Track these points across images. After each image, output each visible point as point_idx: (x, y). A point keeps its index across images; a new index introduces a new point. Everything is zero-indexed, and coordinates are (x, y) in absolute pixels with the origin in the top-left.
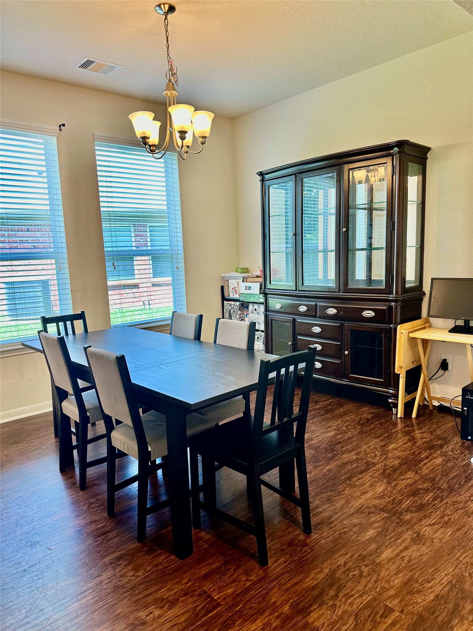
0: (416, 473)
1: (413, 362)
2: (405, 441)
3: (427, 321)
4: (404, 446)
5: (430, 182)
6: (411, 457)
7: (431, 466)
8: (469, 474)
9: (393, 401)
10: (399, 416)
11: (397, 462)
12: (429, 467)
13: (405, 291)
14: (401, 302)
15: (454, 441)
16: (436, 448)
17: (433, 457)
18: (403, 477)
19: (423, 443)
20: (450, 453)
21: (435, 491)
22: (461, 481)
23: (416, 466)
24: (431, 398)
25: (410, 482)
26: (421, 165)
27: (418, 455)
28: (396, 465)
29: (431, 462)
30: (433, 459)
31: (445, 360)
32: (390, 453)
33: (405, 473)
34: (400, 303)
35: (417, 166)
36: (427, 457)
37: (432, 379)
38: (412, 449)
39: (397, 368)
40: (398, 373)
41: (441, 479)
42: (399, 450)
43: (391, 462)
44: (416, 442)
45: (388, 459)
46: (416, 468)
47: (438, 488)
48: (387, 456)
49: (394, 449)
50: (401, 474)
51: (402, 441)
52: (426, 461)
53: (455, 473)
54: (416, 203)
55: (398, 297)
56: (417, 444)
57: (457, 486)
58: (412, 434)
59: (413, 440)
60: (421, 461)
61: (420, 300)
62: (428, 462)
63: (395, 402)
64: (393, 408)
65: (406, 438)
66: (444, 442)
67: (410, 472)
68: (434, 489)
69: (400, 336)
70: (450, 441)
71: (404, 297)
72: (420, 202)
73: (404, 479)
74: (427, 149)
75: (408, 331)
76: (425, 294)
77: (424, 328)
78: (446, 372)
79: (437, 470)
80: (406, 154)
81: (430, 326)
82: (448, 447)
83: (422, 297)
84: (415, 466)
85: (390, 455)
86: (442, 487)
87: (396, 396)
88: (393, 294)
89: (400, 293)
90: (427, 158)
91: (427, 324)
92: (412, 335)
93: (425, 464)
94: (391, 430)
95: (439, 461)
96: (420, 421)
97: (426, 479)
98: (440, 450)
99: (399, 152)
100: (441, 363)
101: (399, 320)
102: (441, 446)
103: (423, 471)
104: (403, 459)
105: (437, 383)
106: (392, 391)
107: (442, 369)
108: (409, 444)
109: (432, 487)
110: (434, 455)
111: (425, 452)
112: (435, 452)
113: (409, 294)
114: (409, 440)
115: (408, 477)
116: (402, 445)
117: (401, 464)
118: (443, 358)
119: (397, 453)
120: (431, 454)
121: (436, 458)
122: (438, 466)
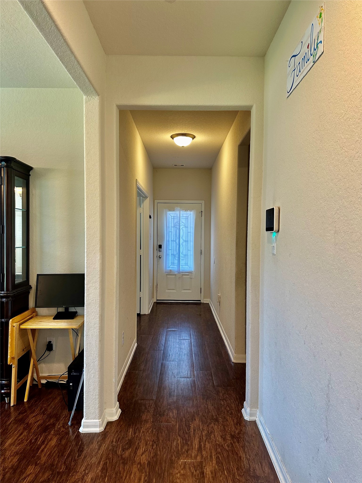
0: (36, 465)
1: (23, 350)
2: (21, 431)
3: (34, 311)
4: (21, 437)
5: (33, 195)
6: (29, 448)
7: (47, 451)
8: (80, 446)
9: (6, 391)
10: (12, 404)
11: (16, 460)
12: (46, 452)
13: (15, 286)
14: (12, 298)
15: (63, 415)
16: (49, 429)
17: (49, 440)
18: (24, 475)
19: (38, 427)
20: (62, 429)
21: (55, 479)
22: (75, 457)
23: (35, 457)
24: (40, 378)
25: (32, 479)
26: (25, 180)
27: (35, 443)
28: (16, 464)
29: (48, 446)
30: (49, 442)
31: (50, 342)
32: (8, 451)
33: (25, 469)
34: (10, 298)
35: (21, 180)
36: (43, 442)
37: (40, 360)
38: (28, 438)
39: (10, 360)
40: (11, 364)
41: (59, 461)
42: (16, 445)
43: (10, 462)
44: (31, 429)
45: (7, 459)
46: (35, 458)
47: (58, 472)
48: (5, 456)
49: (10, 445)
50: (22, 473)
51: (18, 432)
52: (43, 447)
53: (69, 450)
54: (21, 210)
55: (9, 294)
56: (33, 431)
57: (73, 463)
58: (26, 421)
59: (28, 427)
60: (38, 449)
61: (27, 293)
62: (45, 447)
63: (7, 392)
64: (6, 398)
65: (21, 428)
66: (55, 419)
67: (30, 467)
68: (54, 477)
69: (12, 329)
70: (60, 416)
71: (14, 293)
72: (25, 210)
73: (25, 478)
74: (31, 168)
75: (19, 323)
76: (32, 288)
77: (32, 318)
78: (51, 352)
79: (54, 453)
80: (13, 169)
81: (37, 315)
82: (59, 423)
83: (29, 290)
84: (33, 457)
85: (8, 453)
86: (60, 471)
87: (9, 386)
88: (4, 291)
89: (10, 289)
90: (30, 175)
91: (34, 314)
92: (23, 327)
93: (43, 451)
94: (5, 422)
95: (53, 442)
96: (32, 403)
97: (46, 468)
98: (54, 429)
99: (6, 166)
100: (47, 345)
101: (10, 314)
102: (54, 425)
103: (41, 459)
104: (21, 453)
105: (44, 363)
106: (4, 382)
107: (48, 351)
108: (25, 433)
109: (52, 475)
110: (49, 437)
111: (41, 437)
112: (50, 433)
113: (18, 289)
114: (25, 429)
115: (29, 473)
116: (18, 437)
117: (20, 461)
118: (48, 340)
119: (15, 449)
120: (46, 438)
121: (51, 439)
122: (54, 448)
